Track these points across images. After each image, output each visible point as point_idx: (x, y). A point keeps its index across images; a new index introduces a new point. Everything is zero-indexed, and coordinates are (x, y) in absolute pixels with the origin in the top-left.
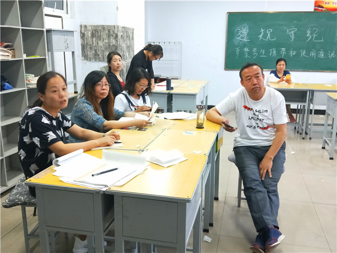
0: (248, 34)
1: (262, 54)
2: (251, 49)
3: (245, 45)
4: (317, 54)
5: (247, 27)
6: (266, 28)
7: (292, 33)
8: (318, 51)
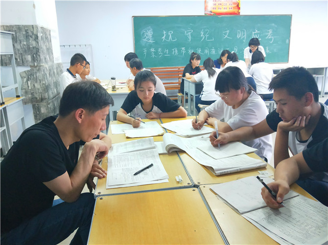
0: (153, 36)
1: (166, 54)
2: (156, 49)
3: (151, 46)
4: (210, 51)
5: (152, 29)
6: (168, 30)
7: (189, 34)
8: (210, 49)
